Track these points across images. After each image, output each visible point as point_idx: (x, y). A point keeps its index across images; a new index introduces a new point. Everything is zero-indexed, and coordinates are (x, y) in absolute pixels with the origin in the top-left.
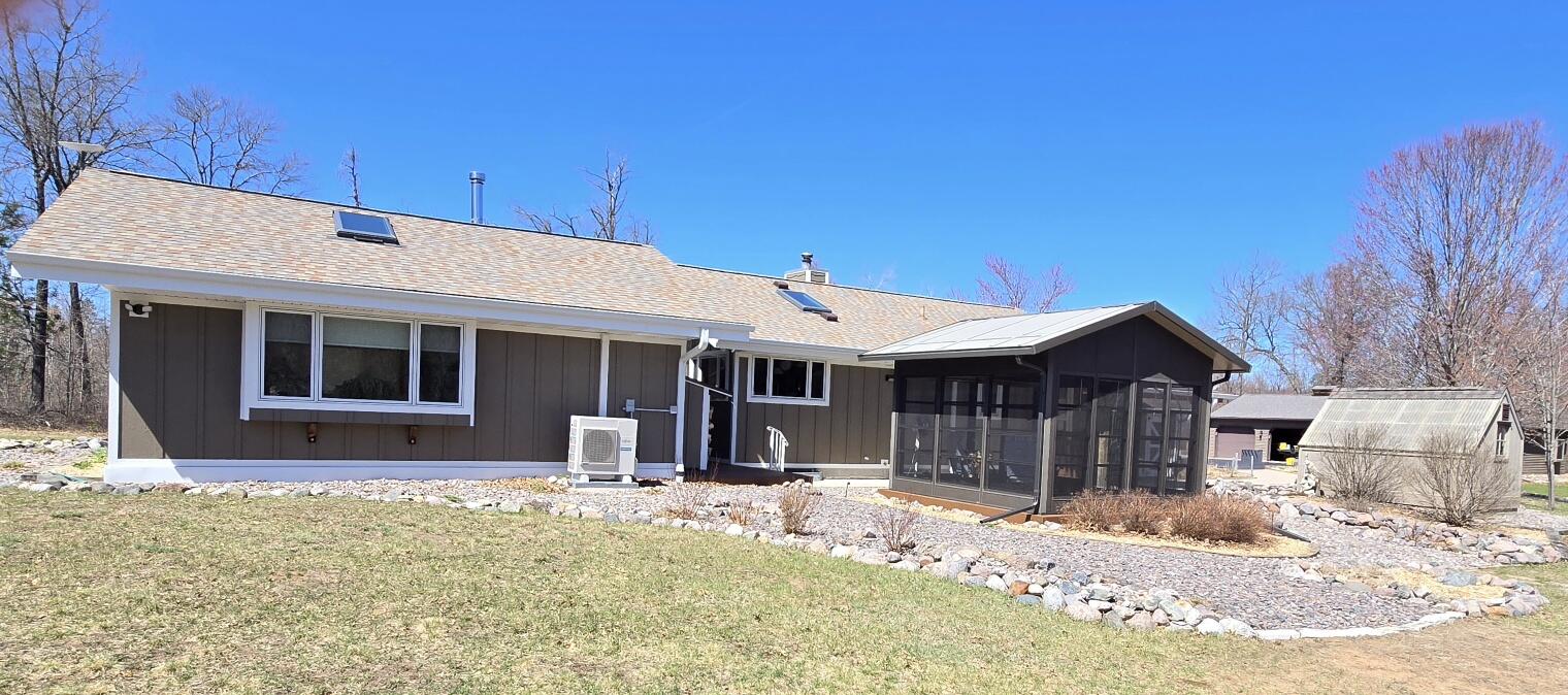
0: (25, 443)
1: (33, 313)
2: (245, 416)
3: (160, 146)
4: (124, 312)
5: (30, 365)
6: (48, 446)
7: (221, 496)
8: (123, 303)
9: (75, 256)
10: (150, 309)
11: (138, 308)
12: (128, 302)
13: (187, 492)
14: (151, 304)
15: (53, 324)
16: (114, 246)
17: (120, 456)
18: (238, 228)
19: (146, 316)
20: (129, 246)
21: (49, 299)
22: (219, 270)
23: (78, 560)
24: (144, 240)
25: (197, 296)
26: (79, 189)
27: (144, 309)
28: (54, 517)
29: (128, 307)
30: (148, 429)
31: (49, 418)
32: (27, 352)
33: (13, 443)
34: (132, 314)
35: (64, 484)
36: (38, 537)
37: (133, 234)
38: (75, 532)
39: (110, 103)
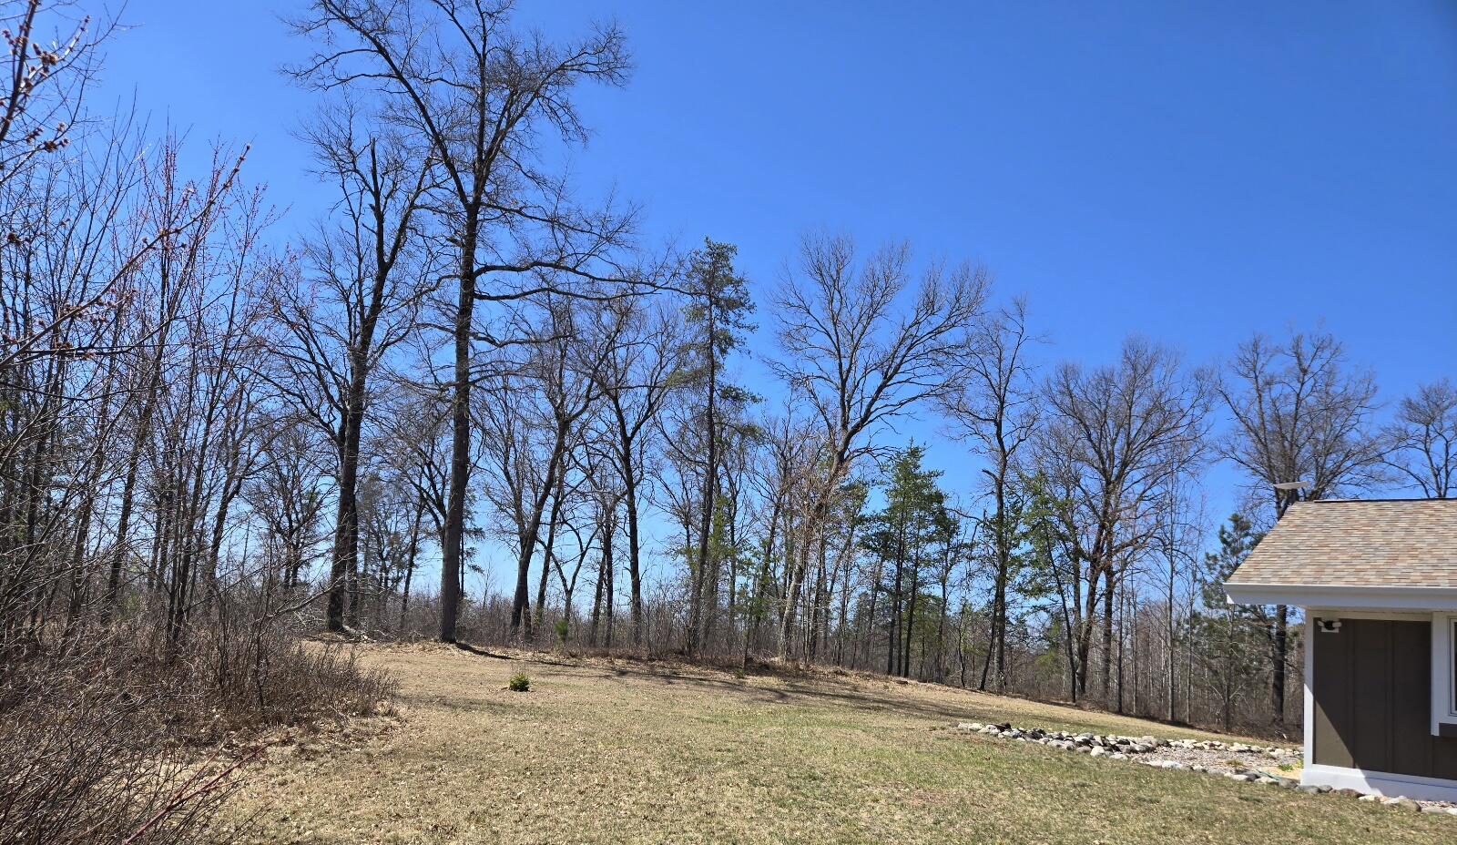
0: (1254, 748)
1: (1274, 632)
2: (1435, 732)
3: (1390, 457)
4: (1317, 627)
5: (1272, 680)
6: (1272, 753)
7: (1392, 806)
8: (1316, 620)
9: (1275, 582)
10: (1339, 624)
11: (1329, 625)
12: (1320, 619)
13: (1361, 798)
14: (1341, 620)
15: (1292, 641)
16: (1307, 571)
17: (1314, 762)
18: (1431, 539)
19: (1336, 631)
20: (1320, 569)
21: (1288, 619)
22: (1402, 585)
23: (1244, 830)
24: (1333, 562)
25: (1383, 611)
26: (1285, 523)
27: (1334, 625)
28: (1241, 798)
29: (1321, 624)
30: (1339, 738)
31: (1287, 731)
32: (1269, 668)
33: (1244, 747)
34: (1324, 630)
35: (1257, 777)
36: (1224, 810)
37: (1325, 557)
38: (1250, 812)
39: (1342, 427)
